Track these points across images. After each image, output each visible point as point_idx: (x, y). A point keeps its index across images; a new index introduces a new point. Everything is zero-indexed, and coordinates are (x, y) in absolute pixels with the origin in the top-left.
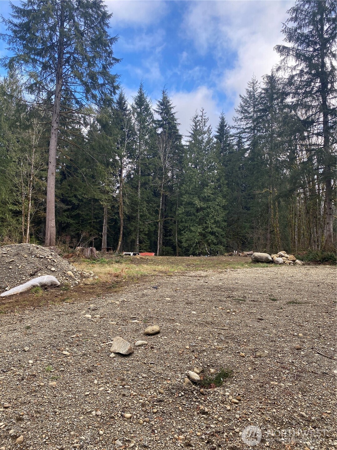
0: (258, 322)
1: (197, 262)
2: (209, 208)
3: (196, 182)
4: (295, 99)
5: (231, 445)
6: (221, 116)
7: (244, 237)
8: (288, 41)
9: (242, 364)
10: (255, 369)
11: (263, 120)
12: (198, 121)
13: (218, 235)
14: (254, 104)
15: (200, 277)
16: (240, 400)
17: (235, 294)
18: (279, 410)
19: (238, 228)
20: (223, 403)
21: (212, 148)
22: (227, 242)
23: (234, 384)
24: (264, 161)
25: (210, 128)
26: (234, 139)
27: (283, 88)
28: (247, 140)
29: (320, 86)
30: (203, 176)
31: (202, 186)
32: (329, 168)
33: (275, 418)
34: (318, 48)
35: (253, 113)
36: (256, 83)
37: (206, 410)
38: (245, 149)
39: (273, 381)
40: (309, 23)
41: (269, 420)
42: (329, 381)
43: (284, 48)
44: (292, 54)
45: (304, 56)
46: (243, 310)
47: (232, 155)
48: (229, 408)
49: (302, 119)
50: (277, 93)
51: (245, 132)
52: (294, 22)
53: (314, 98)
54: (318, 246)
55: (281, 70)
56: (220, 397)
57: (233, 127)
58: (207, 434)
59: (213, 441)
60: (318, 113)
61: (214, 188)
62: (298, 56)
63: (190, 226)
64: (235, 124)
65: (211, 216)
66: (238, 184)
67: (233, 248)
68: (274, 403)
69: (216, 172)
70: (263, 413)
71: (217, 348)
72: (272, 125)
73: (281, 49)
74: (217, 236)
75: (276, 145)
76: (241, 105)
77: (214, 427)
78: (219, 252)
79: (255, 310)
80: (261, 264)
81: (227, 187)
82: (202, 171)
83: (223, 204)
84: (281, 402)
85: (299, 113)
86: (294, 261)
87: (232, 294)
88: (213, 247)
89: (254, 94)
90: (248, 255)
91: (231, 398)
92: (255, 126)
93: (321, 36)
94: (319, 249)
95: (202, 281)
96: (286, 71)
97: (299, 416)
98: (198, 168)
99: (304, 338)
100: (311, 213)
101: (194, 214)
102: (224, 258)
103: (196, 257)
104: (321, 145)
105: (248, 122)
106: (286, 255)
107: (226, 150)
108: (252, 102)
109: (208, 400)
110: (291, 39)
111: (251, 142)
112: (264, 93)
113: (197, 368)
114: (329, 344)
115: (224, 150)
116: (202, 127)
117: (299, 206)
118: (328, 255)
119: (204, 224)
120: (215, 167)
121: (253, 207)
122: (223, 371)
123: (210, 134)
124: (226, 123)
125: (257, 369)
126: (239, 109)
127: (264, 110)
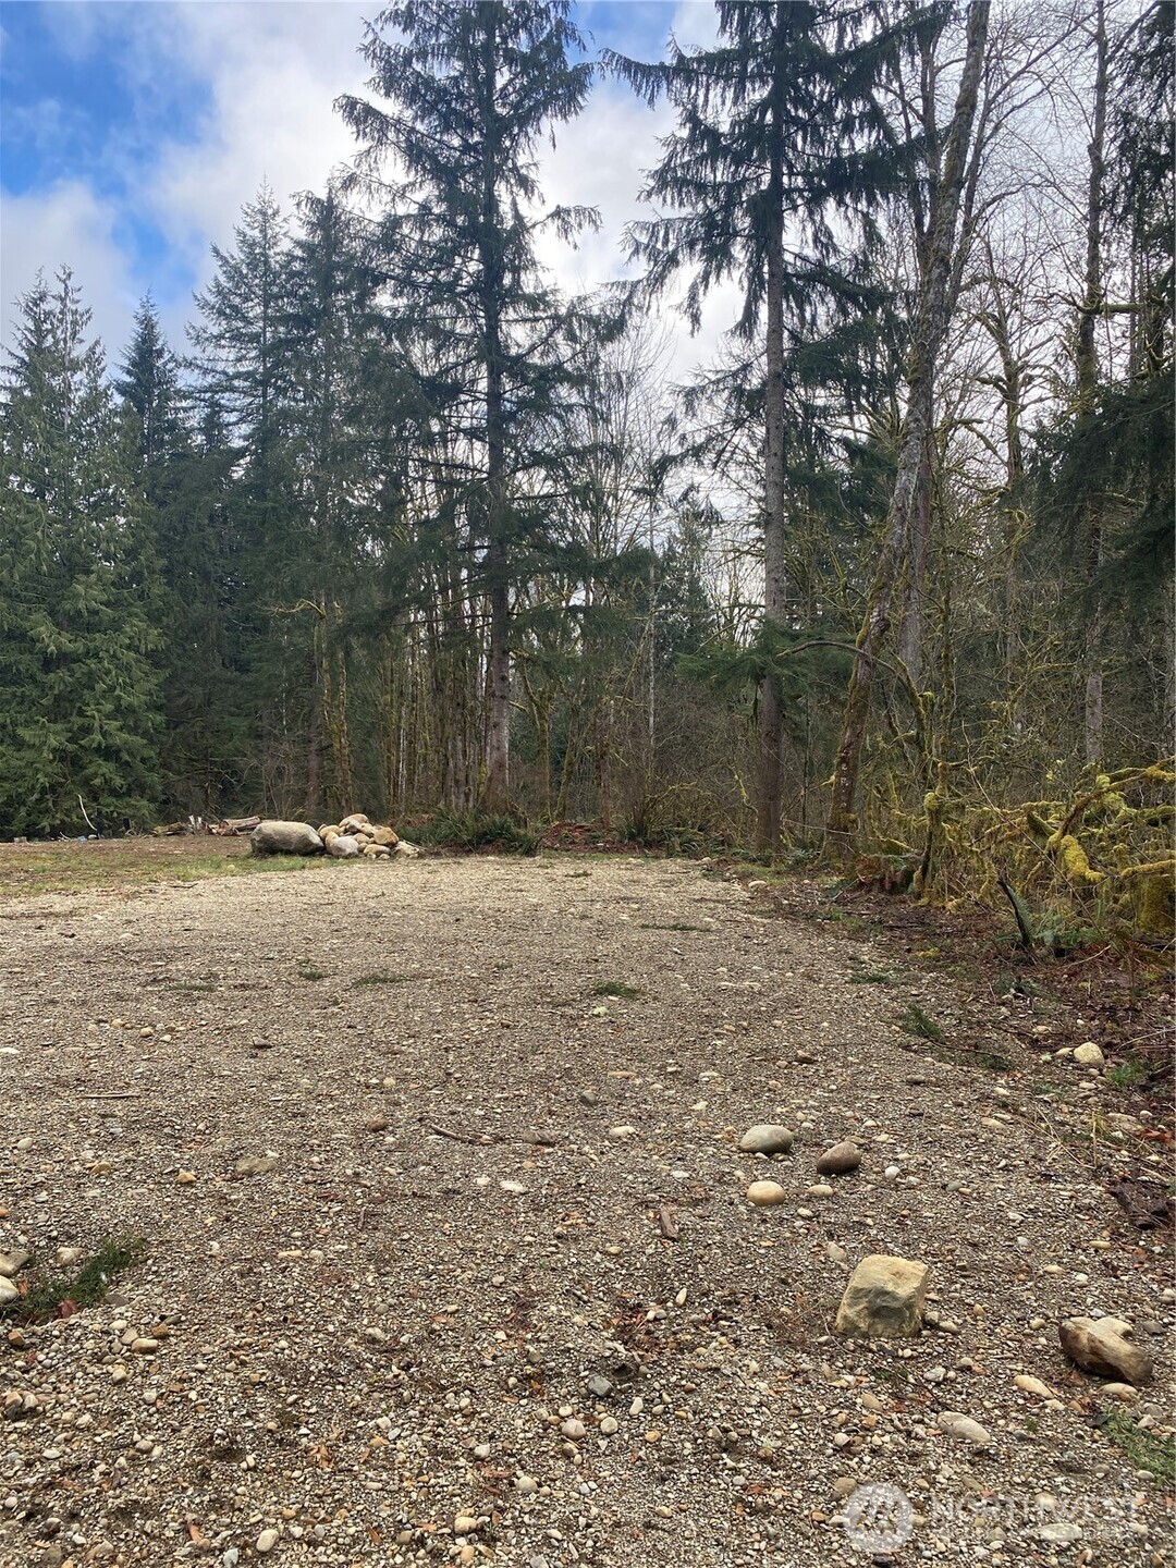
0: (253, 1057)
1: (39, 864)
2: (96, 656)
3: (39, 551)
4: (402, 302)
5: (117, 1502)
6: (141, 311)
7: (228, 767)
8: (382, 92)
9: (183, 1211)
10: (227, 1219)
11: (297, 355)
12: (48, 314)
13: (128, 758)
14: (265, 291)
15: (46, 916)
16: (163, 1337)
17: (178, 970)
18: (298, 1340)
19: (208, 734)
20: (99, 1361)
21: (107, 431)
22: (167, 786)
23: (148, 1287)
24: (300, 503)
25: (98, 350)
26: (193, 408)
27: (364, 252)
28: (242, 420)
29: (479, 271)
30: (69, 531)
31: (64, 570)
32: (503, 548)
33: (282, 1368)
34: (477, 143)
35: (261, 324)
36: (274, 215)
37: (31, 1400)
38: (231, 450)
39: (286, 1246)
40: (451, 45)
41: (263, 1379)
42: (462, 1212)
43: (369, 111)
44: (395, 140)
45: (433, 158)
46: (203, 1022)
47: (183, 464)
48: (119, 1372)
49: (426, 374)
50: (345, 268)
51: (233, 390)
52: (404, 30)
53: (460, 309)
54: (467, 796)
55: (356, 189)
56: (89, 1344)
57: (189, 364)
58: (26, 1487)
59: (50, 1505)
60: (474, 362)
61: (113, 584)
62: (415, 153)
63: (14, 724)
64: (197, 351)
65: (101, 686)
66: (206, 576)
67: (186, 807)
68: (285, 1319)
69: (122, 520)
70: (243, 1363)
71: (90, 1168)
72: (327, 377)
73: (359, 114)
74: (127, 763)
75: (338, 449)
76: (218, 285)
77: (58, 1454)
78: (132, 823)
79: (245, 1017)
80: (284, 860)
81: (166, 584)
82: (65, 513)
83: (150, 646)
84: (307, 1310)
85: (416, 352)
86: (392, 845)
87: (168, 971)
88: (108, 806)
89: (266, 256)
90: (240, 830)
91: (131, 1335)
92: (268, 373)
93: (486, 104)
94: (471, 806)
95: (55, 932)
96: (376, 195)
97: (361, 1344)
98: (48, 497)
99: (398, 1091)
100: (448, 692)
101: (32, 677)
102: (149, 844)
103: (40, 844)
104: (480, 471)
105: (244, 352)
106: (369, 828)
107: (162, 443)
108: (257, 281)
109: (40, 1362)
110: (392, 86)
111: (252, 426)
112: (302, 259)
113: (7, 1253)
114: (470, 1097)
115: (152, 441)
116: (65, 341)
117: (412, 667)
118: (494, 822)
119: (73, 719)
120: (117, 504)
121: (260, 660)
122: (110, 1248)
123: (98, 375)
124: (160, 342)
125: (236, 1219)
126: (212, 299)
127: (302, 321)
